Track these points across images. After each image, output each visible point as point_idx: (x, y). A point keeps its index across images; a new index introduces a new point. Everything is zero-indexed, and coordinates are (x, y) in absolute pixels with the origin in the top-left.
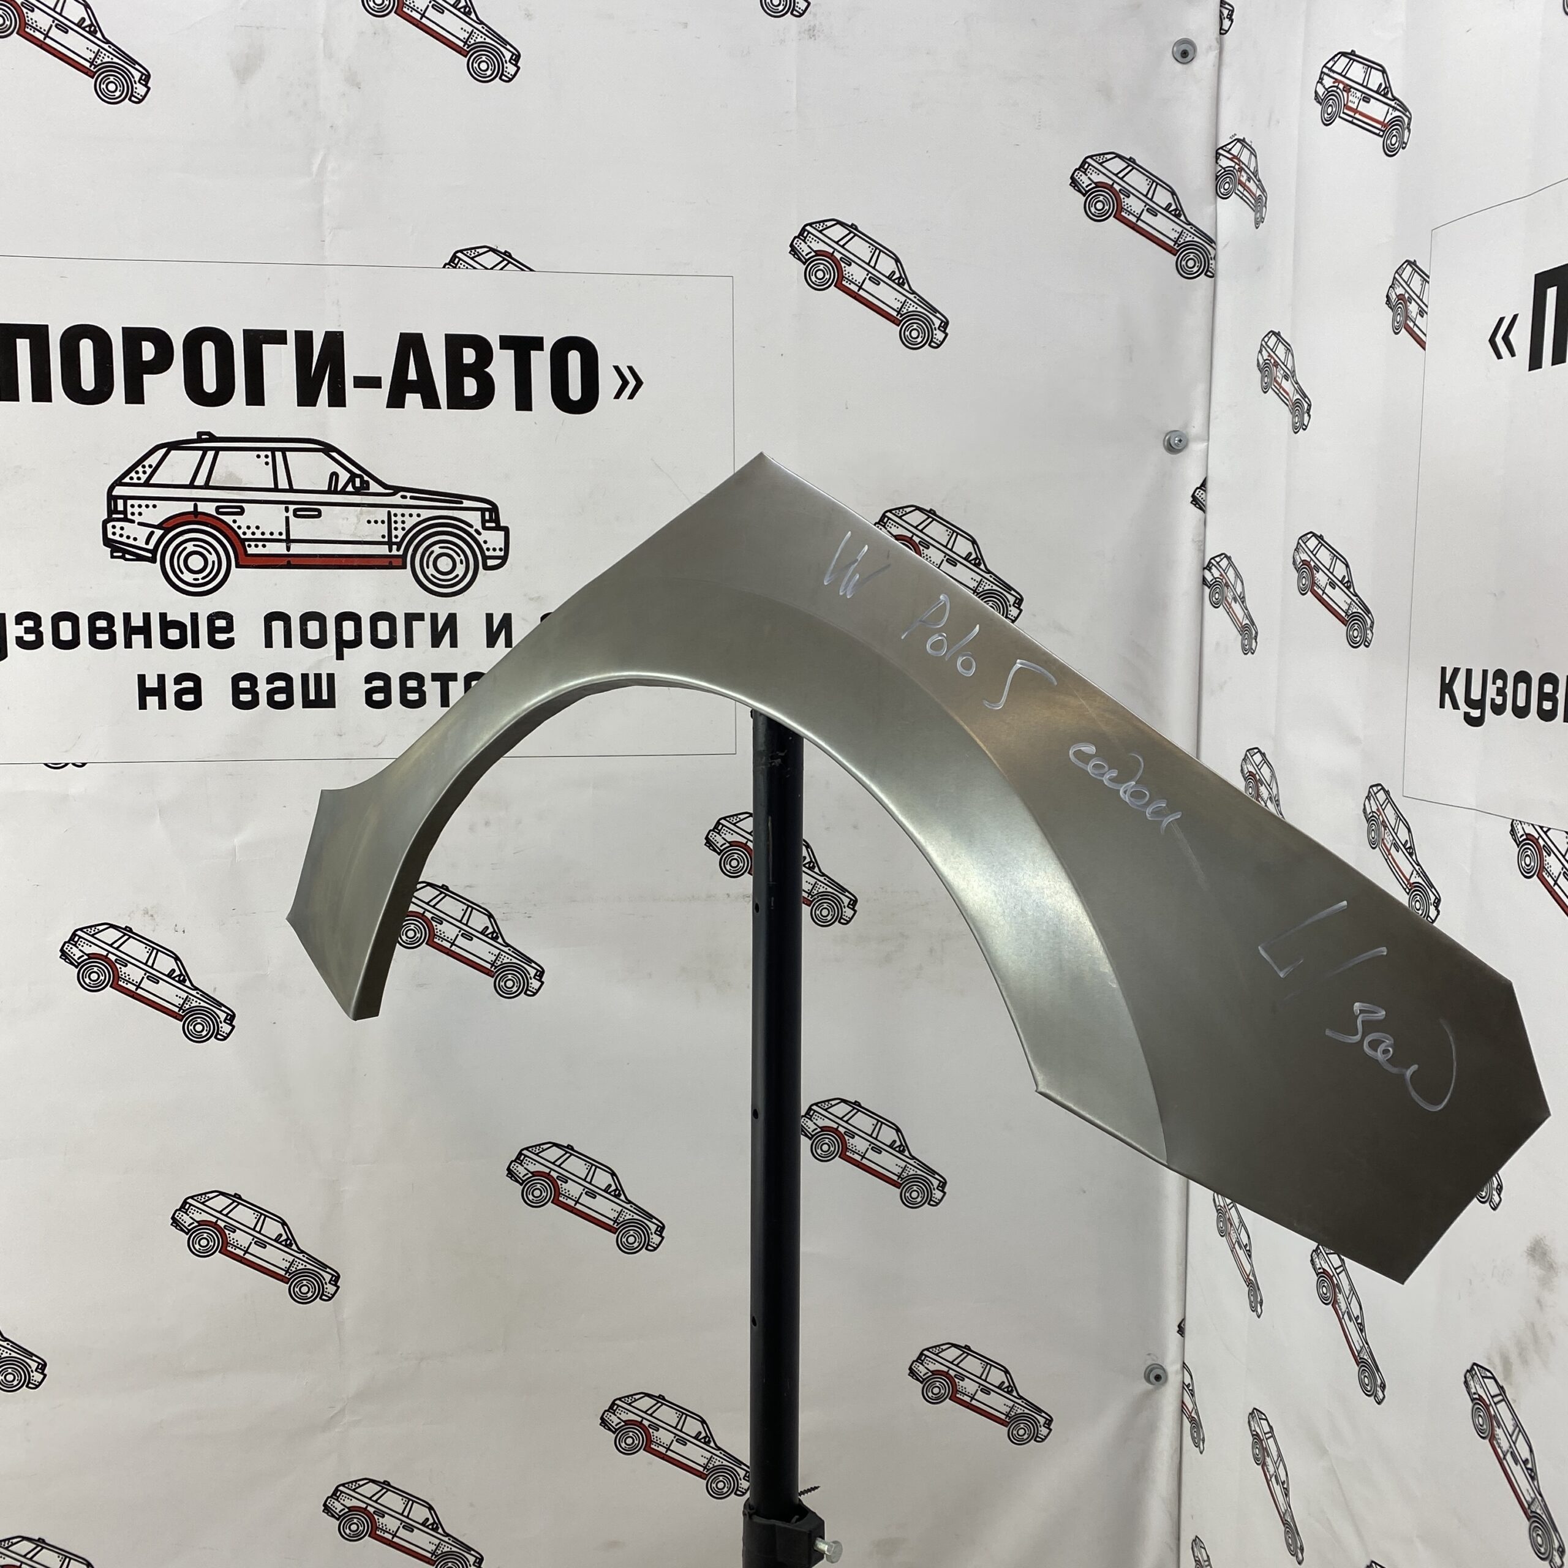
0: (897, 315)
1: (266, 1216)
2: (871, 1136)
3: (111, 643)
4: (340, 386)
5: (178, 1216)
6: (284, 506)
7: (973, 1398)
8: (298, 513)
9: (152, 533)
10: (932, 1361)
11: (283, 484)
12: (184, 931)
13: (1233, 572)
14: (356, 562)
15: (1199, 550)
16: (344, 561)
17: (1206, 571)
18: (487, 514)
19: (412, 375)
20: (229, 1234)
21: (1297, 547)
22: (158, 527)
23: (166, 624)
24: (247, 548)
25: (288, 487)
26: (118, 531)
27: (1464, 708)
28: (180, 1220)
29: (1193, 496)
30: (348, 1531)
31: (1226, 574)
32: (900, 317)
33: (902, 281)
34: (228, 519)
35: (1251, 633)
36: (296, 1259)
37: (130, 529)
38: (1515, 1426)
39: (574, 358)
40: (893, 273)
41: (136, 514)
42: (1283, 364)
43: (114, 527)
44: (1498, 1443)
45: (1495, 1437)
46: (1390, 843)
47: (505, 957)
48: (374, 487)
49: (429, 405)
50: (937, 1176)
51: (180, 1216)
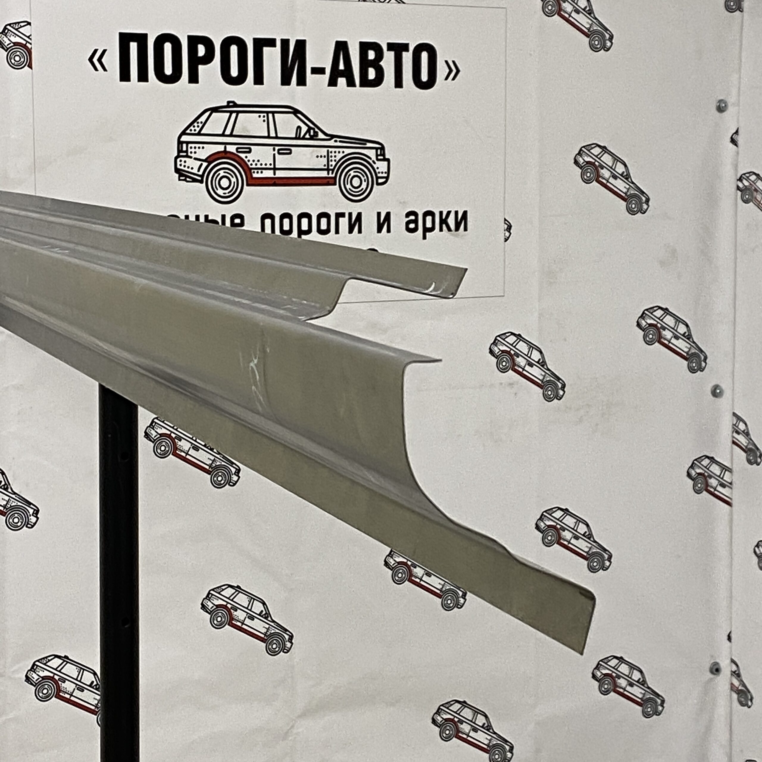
0: (588, 31)
1: (254, 599)
2: (573, 529)
4: (303, 73)
6: (272, 147)
7: (625, 690)
8: (280, 152)
9: (201, 165)
10: (604, 668)
11: (273, 134)
14: (310, 182)
16: (303, 181)
18: (379, 151)
19: (342, 67)
20: (234, 613)
22: (205, 161)
24: (253, 173)
25: (275, 136)
26: (183, 163)
28: (206, 605)
29: (732, 138)
32: (590, 33)
33: (590, 12)
34: (243, 156)
36: (270, 627)
37: (190, 162)
39: (424, 55)
40: (586, 7)
41: (193, 153)
43: (181, 161)
48: (321, 136)
49: (350, 85)
50: (607, 552)
51: (206, 602)
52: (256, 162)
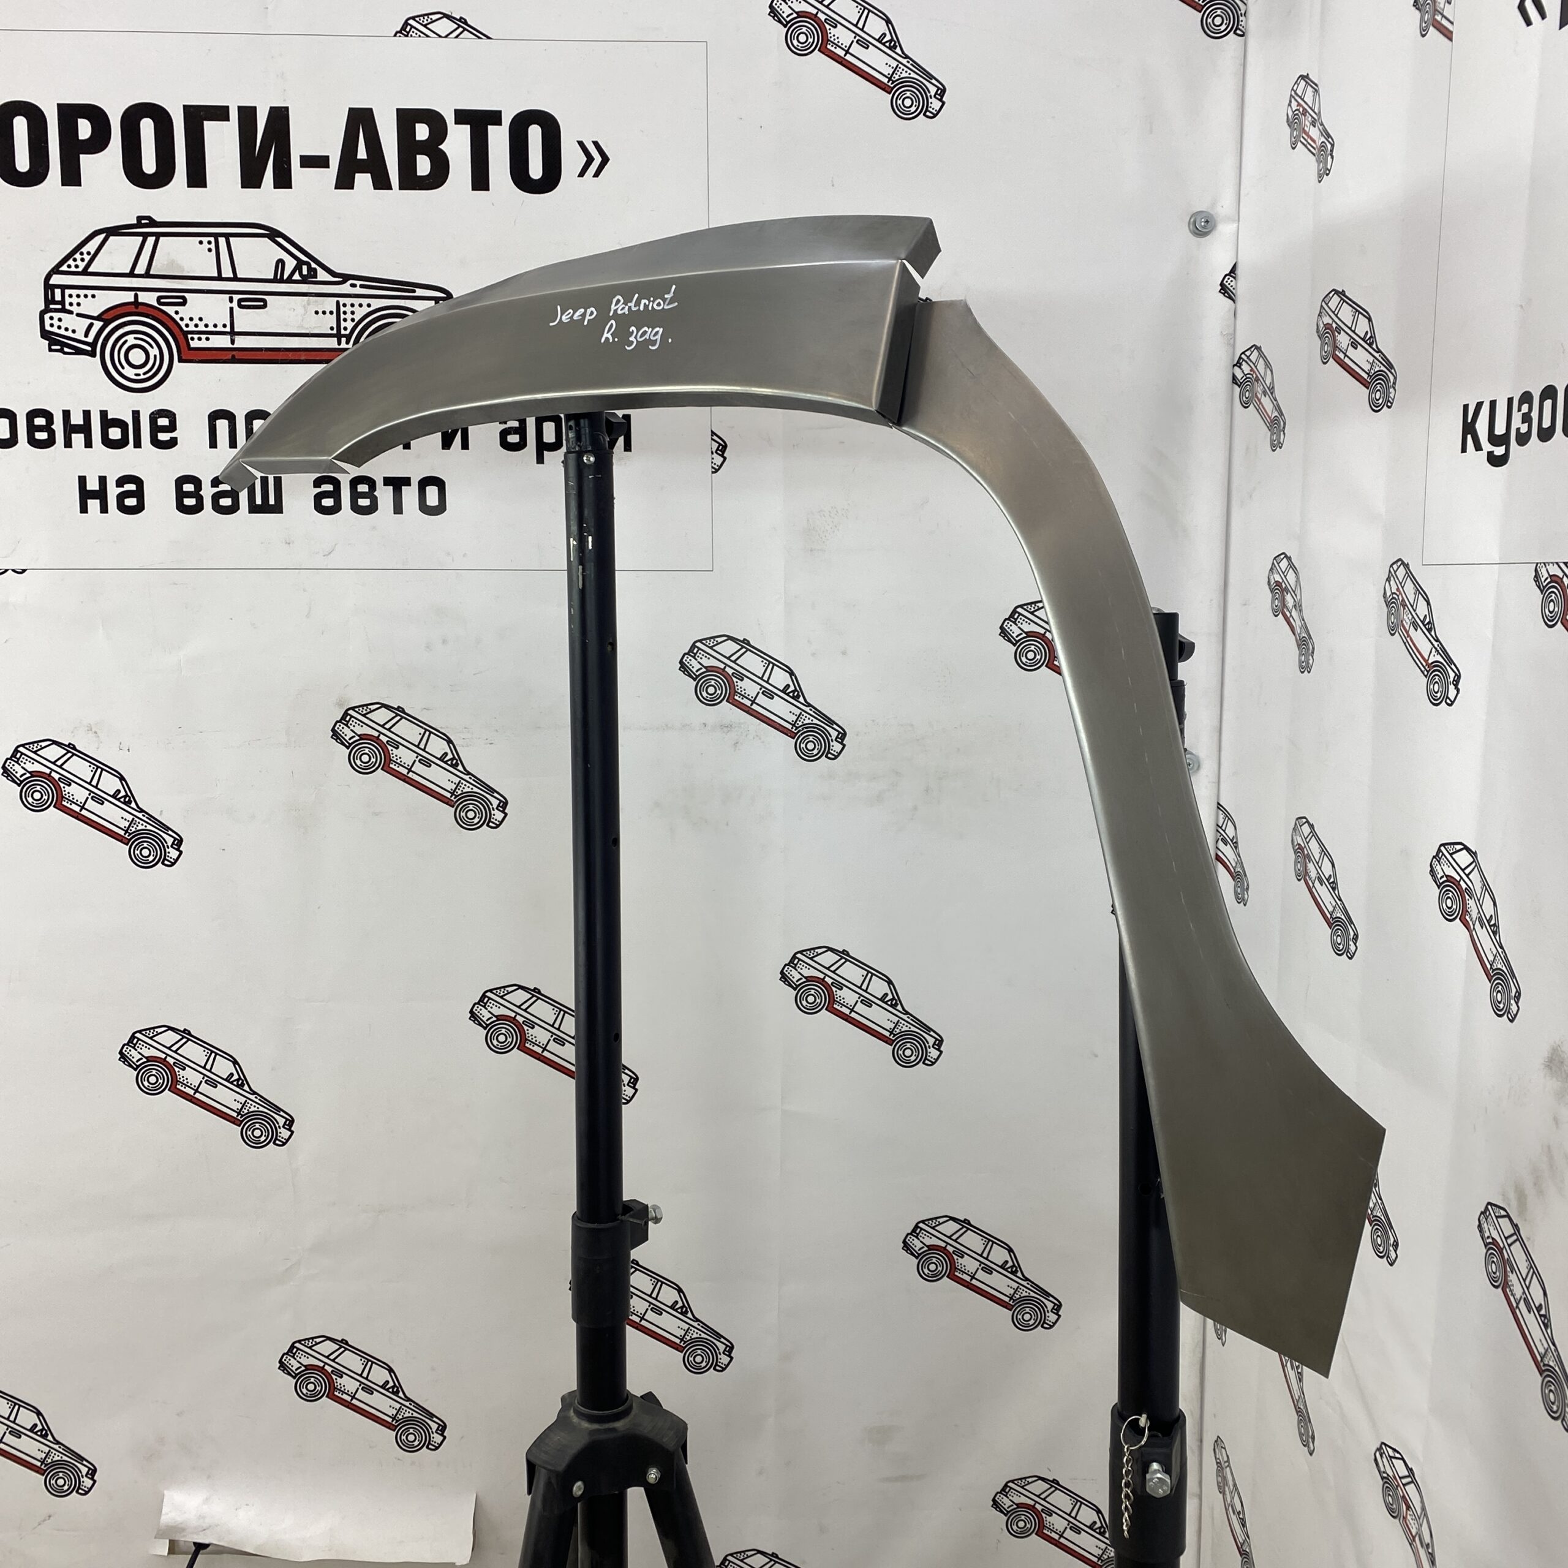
0: (888, 82)
1: (216, 1054)
2: (860, 988)
3: (50, 442)
4: (286, 166)
5: (126, 1051)
7: (973, 1277)
8: (243, 303)
9: (91, 325)
10: (928, 1234)
11: (227, 272)
12: (129, 750)
13: (1263, 362)
15: (1229, 344)
17: (1236, 367)
19: (362, 154)
20: (179, 1072)
21: (1320, 312)
22: (98, 318)
23: (107, 423)
24: (190, 341)
25: (232, 276)
26: (56, 322)
27: (1487, 447)
28: (128, 1055)
29: (1222, 284)
30: (304, 1391)
31: (1256, 367)
32: (892, 84)
33: (893, 44)
34: (170, 310)
35: (1279, 426)
36: (248, 1101)
37: (69, 321)
38: (1529, 1268)
39: (535, 133)
40: (884, 35)
41: (75, 304)
42: (1311, 108)
43: (51, 318)
44: (1511, 1290)
45: (1508, 1284)
46: (1409, 623)
47: (465, 785)
49: (380, 186)
50: (932, 1033)
51: (128, 1051)
52: (196, 321)
